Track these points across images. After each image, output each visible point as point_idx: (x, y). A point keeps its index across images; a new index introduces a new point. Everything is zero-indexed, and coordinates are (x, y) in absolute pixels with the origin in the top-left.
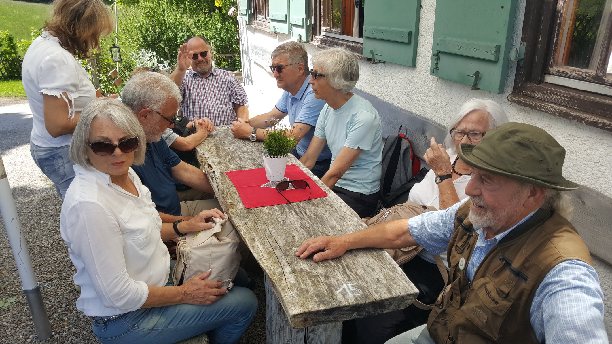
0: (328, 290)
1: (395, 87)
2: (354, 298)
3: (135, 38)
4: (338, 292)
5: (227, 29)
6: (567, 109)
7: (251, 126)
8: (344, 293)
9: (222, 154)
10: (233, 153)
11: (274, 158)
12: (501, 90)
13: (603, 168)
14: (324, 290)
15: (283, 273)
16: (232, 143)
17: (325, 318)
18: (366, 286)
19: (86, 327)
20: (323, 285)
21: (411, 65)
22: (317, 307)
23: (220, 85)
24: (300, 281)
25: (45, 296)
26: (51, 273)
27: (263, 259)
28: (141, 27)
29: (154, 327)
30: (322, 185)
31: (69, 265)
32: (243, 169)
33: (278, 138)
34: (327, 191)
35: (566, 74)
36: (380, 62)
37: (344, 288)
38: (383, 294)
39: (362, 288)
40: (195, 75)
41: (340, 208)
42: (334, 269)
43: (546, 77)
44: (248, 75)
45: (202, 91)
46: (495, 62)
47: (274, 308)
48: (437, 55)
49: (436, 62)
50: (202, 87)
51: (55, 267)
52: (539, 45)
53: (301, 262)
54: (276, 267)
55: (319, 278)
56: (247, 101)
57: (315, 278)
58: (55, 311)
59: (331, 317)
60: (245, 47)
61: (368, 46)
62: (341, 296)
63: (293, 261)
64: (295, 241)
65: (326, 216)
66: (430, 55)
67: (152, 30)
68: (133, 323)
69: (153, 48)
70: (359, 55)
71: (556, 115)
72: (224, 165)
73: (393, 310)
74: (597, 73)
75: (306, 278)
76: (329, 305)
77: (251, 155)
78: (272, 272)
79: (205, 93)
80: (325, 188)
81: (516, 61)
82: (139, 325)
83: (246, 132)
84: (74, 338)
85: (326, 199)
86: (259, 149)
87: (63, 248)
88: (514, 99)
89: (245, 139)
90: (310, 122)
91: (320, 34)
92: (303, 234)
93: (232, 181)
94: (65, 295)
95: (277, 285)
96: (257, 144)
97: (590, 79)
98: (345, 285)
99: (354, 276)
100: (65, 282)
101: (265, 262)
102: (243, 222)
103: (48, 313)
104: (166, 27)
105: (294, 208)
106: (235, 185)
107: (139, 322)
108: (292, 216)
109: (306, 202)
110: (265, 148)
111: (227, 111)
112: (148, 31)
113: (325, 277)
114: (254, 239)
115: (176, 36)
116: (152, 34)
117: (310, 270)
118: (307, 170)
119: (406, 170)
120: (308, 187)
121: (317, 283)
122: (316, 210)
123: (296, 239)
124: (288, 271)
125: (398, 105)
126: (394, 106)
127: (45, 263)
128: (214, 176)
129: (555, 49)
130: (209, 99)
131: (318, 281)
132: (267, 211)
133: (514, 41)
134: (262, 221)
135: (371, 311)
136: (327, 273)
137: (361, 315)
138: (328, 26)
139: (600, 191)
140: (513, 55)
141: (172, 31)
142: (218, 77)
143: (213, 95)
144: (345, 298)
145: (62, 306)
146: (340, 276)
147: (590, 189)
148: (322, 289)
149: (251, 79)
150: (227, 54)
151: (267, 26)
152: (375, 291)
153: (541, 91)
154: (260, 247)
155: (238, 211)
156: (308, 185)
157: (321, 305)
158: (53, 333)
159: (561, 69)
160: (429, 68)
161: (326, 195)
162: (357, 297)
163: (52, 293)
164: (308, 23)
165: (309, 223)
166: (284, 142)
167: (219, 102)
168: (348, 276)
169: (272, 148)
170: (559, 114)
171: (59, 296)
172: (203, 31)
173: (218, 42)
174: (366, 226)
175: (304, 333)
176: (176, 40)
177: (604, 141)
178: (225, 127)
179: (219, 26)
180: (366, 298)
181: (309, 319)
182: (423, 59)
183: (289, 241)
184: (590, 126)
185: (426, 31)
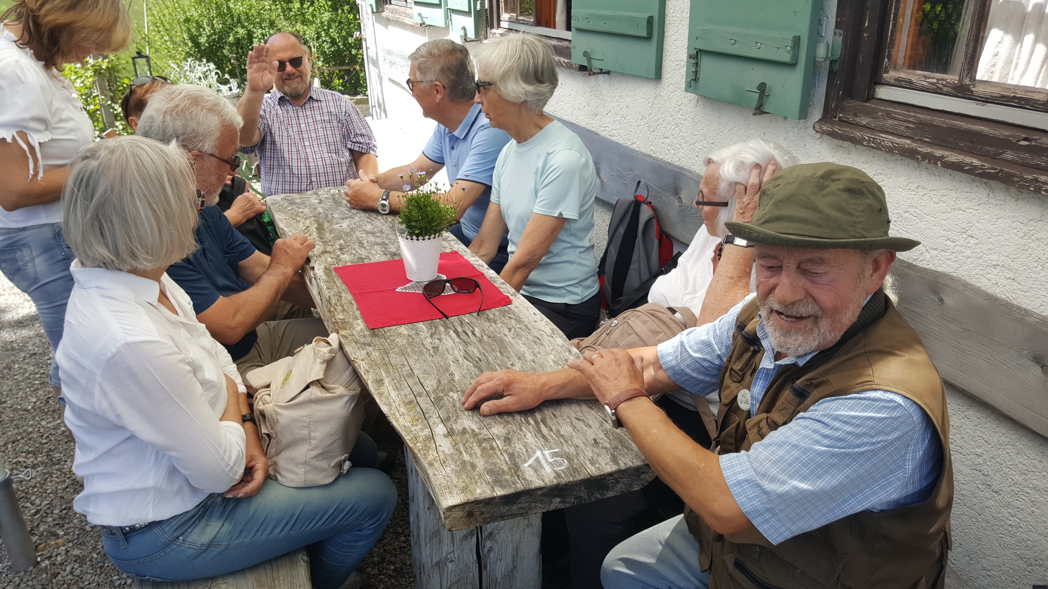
0: (509, 462)
1: (627, 115)
2: (554, 475)
3: (178, 40)
4: (526, 465)
5: (340, 23)
6: (913, 142)
7: (381, 187)
8: (537, 467)
9: (328, 236)
10: (347, 234)
11: (418, 240)
12: (803, 114)
13: (972, 241)
14: (503, 462)
15: (432, 437)
16: (346, 218)
17: (505, 510)
18: (575, 453)
19: (97, 545)
20: (502, 454)
21: (652, 75)
22: (489, 492)
23: (326, 118)
24: (462, 449)
25: (24, 495)
26: (34, 454)
27: (397, 414)
28: (187, 20)
29: (212, 541)
30: (503, 286)
31: (66, 440)
32: (366, 262)
33: (424, 206)
34: (512, 295)
35: (910, 82)
36: (601, 72)
37: (538, 457)
38: (604, 465)
39: (567, 457)
40: (282, 101)
41: (533, 323)
42: (520, 426)
43: (877, 89)
44: (378, 101)
45: (295, 129)
46: (792, 65)
47: (421, 499)
48: (697, 56)
49: (693, 70)
50: (294, 122)
51: (41, 443)
52: (865, 35)
53: (464, 417)
54: (419, 427)
55: (494, 444)
56: (374, 146)
57: (488, 443)
58: (42, 520)
59: (515, 507)
60: (372, 53)
61: (580, 44)
62: (532, 472)
63: (449, 416)
64: (454, 381)
65: (509, 338)
66: (685, 57)
67: (208, 25)
68: (176, 534)
69: (210, 57)
70: (566, 61)
71: (894, 153)
72: (332, 256)
73: (622, 492)
74: (960, 80)
75: (472, 443)
76: (510, 487)
77: (380, 237)
78: (412, 436)
79: (300, 132)
80: (507, 290)
81: (828, 62)
82: (187, 537)
83: (371, 197)
84: (77, 566)
85: (510, 309)
86: (393, 226)
87: (54, 411)
88: (825, 128)
89: (371, 211)
90: (482, 178)
91: (499, 26)
92: (468, 369)
93: (345, 282)
94: (59, 492)
95: (421, 458)
96: (390, 218)
97: (950, 90)
98: (538, 453)
99: (554, 436)
100: (59, 470)
101: (401, 420)
102: (364, 352)
103: (29, 523)
104: (233, 20)
105: (454, 326)
106: (351, 288)
107: (187, 533)
108: (449, 340)
109: (475, 314)
110: (401, 223)
111: (340, 164)
112: (201, 27)
113: (505, 441)
114: (382, 380)
115: (250, 36)
116: (208, 34)
117: (480, 429)
118: (477, 261)
119: (648, 256)
120: (478, 289)
121: (491, 452)
122: (491, 329)
123: (457, 377)
124: (441, 433)
125: (634, 146)
126: (627, 148)
127: (23, 438)
128: (314, 274)
129: (892, 41)
130: (307, 143)
131: (492, 448)
132: (406, 332)
133: (824, 28)
134: (396, 349)
135: (584, 495)
136: (509, 433)
137: (566, 502)
138: (513, 11)
139: (968, 280)
140: (821, 52)
141: (243, 27)
142: (323, 104)
143: (314, 135)
144: (538, 475)
145: (54, 512)
146: (530, 438)
147: (951, 278)
148: (499, 461)
149: (384, 108)
150: (343, 65)
151: (409, 15)
152: (589, 460)
153: (869, 113)
154: (393, 394)
155: (354, 333)
156: (477, 286)
157: (496, 489)
158: (39, 559)
159: (903, 75)
160: (684, 80)
161: (510, 302)
162: (559, 472)
163: (35, 490)
164: (478, 8)
165: (479, 350)
166: (435, 212)
167: (324, 149)
168: (544, 437)
169: (413, 224)
170: (898, 151)
171: (49, 494)
172: (299, 26)
173: (326, 46)
174: (578, 352)
175: (474, 539)
176: (251, 42)
177: (973, 196)
178: (334, 191)
179: (326, 16)
180: (575, 473)
181: (477, 514)
182: (673, 65)
183: (444, 381)
184: (950, 171)
185: (678, 15)
